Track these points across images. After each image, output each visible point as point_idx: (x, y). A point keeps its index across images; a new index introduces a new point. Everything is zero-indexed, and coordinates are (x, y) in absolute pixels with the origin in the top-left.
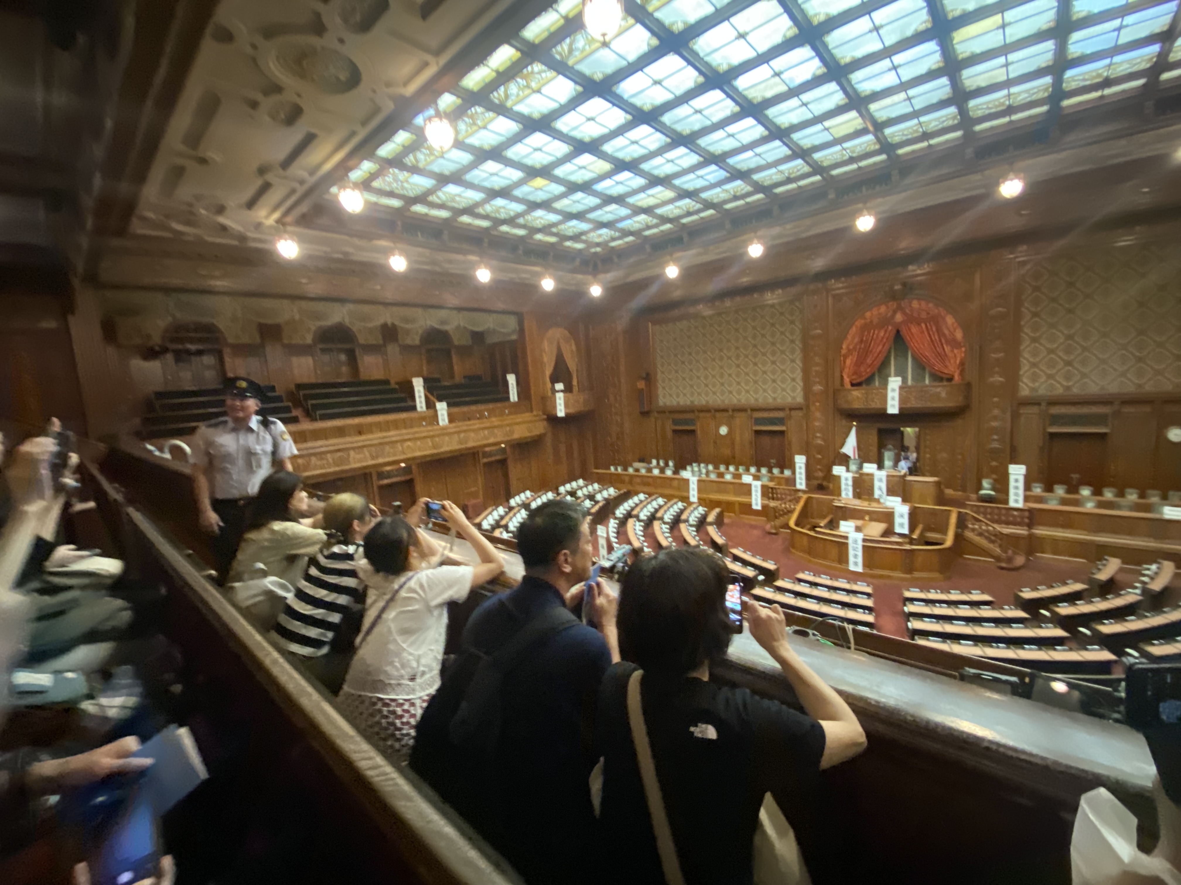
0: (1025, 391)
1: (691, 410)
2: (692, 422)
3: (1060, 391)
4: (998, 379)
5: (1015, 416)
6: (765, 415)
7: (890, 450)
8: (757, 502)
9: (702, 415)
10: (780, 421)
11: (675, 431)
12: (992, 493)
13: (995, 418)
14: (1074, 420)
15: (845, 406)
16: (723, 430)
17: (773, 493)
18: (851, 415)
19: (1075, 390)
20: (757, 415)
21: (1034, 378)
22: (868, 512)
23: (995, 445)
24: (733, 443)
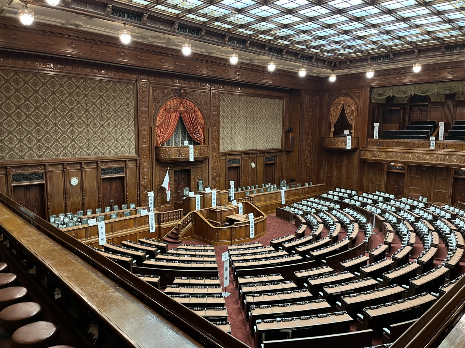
1: (41, 164)
2: (40, 175)
3: (230, 150)
4: (215, 144)
5: (220, 161)
9: (52, 168)
13: (215, 162)
14: (233, 161)
16: (74, 181)
17: (163, 218)
18: (167, 163)
19: (233, 149)
20: (103, 166)
21: (224, 144)
22: (231, 211)
23: (215, 174)
24: (84, 191)
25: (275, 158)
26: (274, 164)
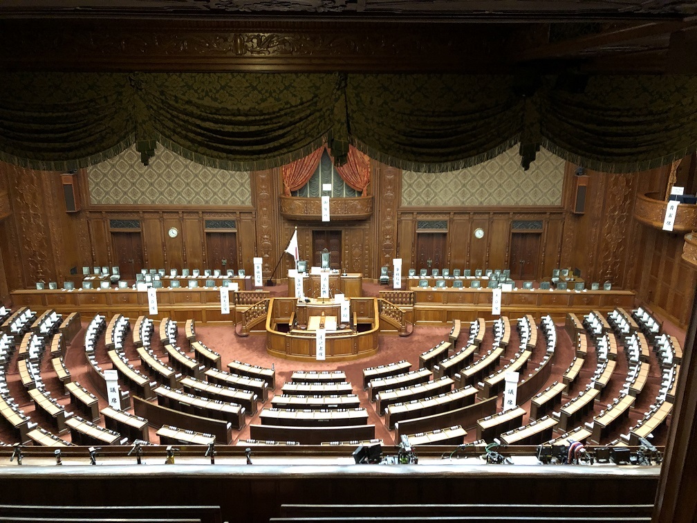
0: (405, 204)
1: (134, 210)
2: (136, 223)
3: (423, 205)
4: (390, 194)
5: (399, 222)
6: (217, 217)
7: (325, 252)
8: (225, 307)
9: (147, 216)
10: (232, 224)
11: (113, 233)
12: (388, 277)
13: (388, 223)
14: (430, 224)
15: (289, 213)
16: (173, 233)
17: (239, 298)
18: (293, 221)
19: (432, 205)
20: (207, 217)
21: (410, 195)
22: (323, 309)
23: (388, 242)
24: (184, 245)
25: (542, 225)
26: (539, 235)
